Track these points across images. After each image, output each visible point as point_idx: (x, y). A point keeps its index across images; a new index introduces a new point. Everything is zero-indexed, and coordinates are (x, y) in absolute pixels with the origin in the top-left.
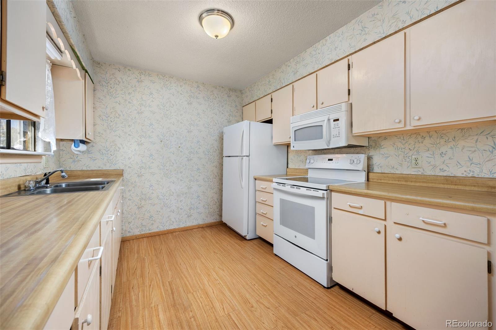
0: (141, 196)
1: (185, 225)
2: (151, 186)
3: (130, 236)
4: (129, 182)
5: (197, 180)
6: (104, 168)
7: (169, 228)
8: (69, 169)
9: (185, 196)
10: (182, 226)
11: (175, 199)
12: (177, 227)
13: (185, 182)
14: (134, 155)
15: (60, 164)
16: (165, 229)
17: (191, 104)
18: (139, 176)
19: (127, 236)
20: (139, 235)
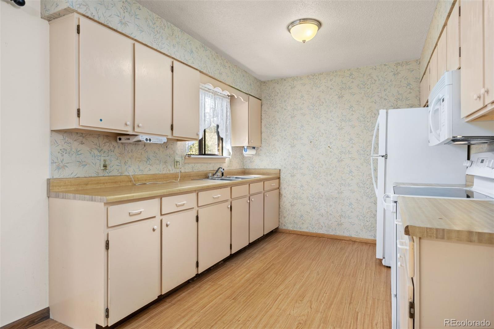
0: (293, 195)
1: (335, 233)
2: (302, 186)
3: (285, 229)
4: (284, 180)
5: (349, 185)
6: (268, 168)
7: (318, 231)
8: (248, 168)
9: (335, 201)
10: (332, 233)
11: (324, 203)
12: (326, 233)
13: (335, 185)
14: (288, 156)
15: (243, 164)
16: (314, 232)
17: (342, 97)
18: (292, 176)
19: (283, 228)
20: (292, 231)
